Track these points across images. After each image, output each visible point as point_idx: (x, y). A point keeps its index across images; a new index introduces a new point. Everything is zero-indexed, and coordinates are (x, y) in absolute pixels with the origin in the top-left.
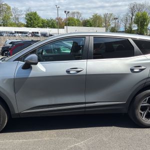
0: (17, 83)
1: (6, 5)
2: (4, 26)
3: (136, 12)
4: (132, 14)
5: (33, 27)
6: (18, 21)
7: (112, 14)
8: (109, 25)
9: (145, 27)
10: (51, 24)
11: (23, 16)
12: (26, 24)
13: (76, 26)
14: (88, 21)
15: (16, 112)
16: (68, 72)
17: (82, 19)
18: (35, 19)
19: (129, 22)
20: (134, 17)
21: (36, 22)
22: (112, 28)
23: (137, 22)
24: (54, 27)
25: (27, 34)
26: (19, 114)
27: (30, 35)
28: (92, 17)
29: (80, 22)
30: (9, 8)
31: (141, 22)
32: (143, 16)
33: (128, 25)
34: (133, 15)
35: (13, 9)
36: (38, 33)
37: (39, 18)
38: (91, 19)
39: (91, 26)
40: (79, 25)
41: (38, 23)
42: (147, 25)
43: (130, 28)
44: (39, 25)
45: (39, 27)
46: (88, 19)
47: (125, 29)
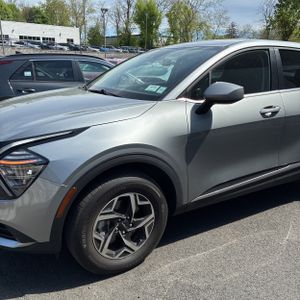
4: (128, 3)
9: (154, 31)
14: (37, 11)
19: (124, 18)
20: (131, 10)
22: (92, 29)
23: (139, 20)
29: (18, 11)
32: (149, 10)
33: (122, 25)
34: (129, 5)
38: (43, 6)
39: (44, 22)
42: (157, 27)
43: (127, 30)
46: (37, 5)
47: (118, 32)
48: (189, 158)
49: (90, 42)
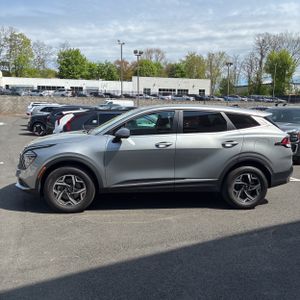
0: (108, 156)
1: (21, 35)
3: (268, 52)
4: (261, 54)
5: (72, 78)
6: (44, 66)
7: (223, 53)
8: (219, 74)
9: (286, 79)
10: (106, 73)
11: (52, 57)
12: (58, 71)
13: (153, 75)
14: (178, 67)
15: (105, 186)
16: (157, 146)
17: (165, 63)
19: (256, 69)
20: (264, 61)
21: (77, 68)
22: (224, 79)
23: (270, 70)
24: (112, 79)
25: (64, 93)
26: (107, 189)
27: (70, 94)
28: (184, 59)
29: (162, 68)
30: (27, 42)
31: (279, 70)
32: (281, 59)
33: (254, 75)
34: (263, 56)
35: (35, 44)
36: (81, 89)
37: (84, 60)
38: (184, 62)
39: (183, 76)
40: (160, 75)
41: (82, 70)
43: (258, 79)
44: (83, 73)
45: (83, 77)
46: (178, 62)
47: (249, 82)
48: (106, 163)
49: (221, 91)
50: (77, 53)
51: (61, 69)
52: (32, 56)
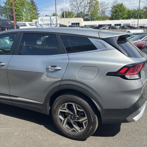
2: (91, 20)
6: (104, 15)
11: (109, 9)
18: (120, 11)
21: (121, 14)
35: (101, 4)
37: (124, 9)
44: (124, 16)
45: (123, 19)
50: (121, 5)
51: (112, 15)
52: (99, 10)
